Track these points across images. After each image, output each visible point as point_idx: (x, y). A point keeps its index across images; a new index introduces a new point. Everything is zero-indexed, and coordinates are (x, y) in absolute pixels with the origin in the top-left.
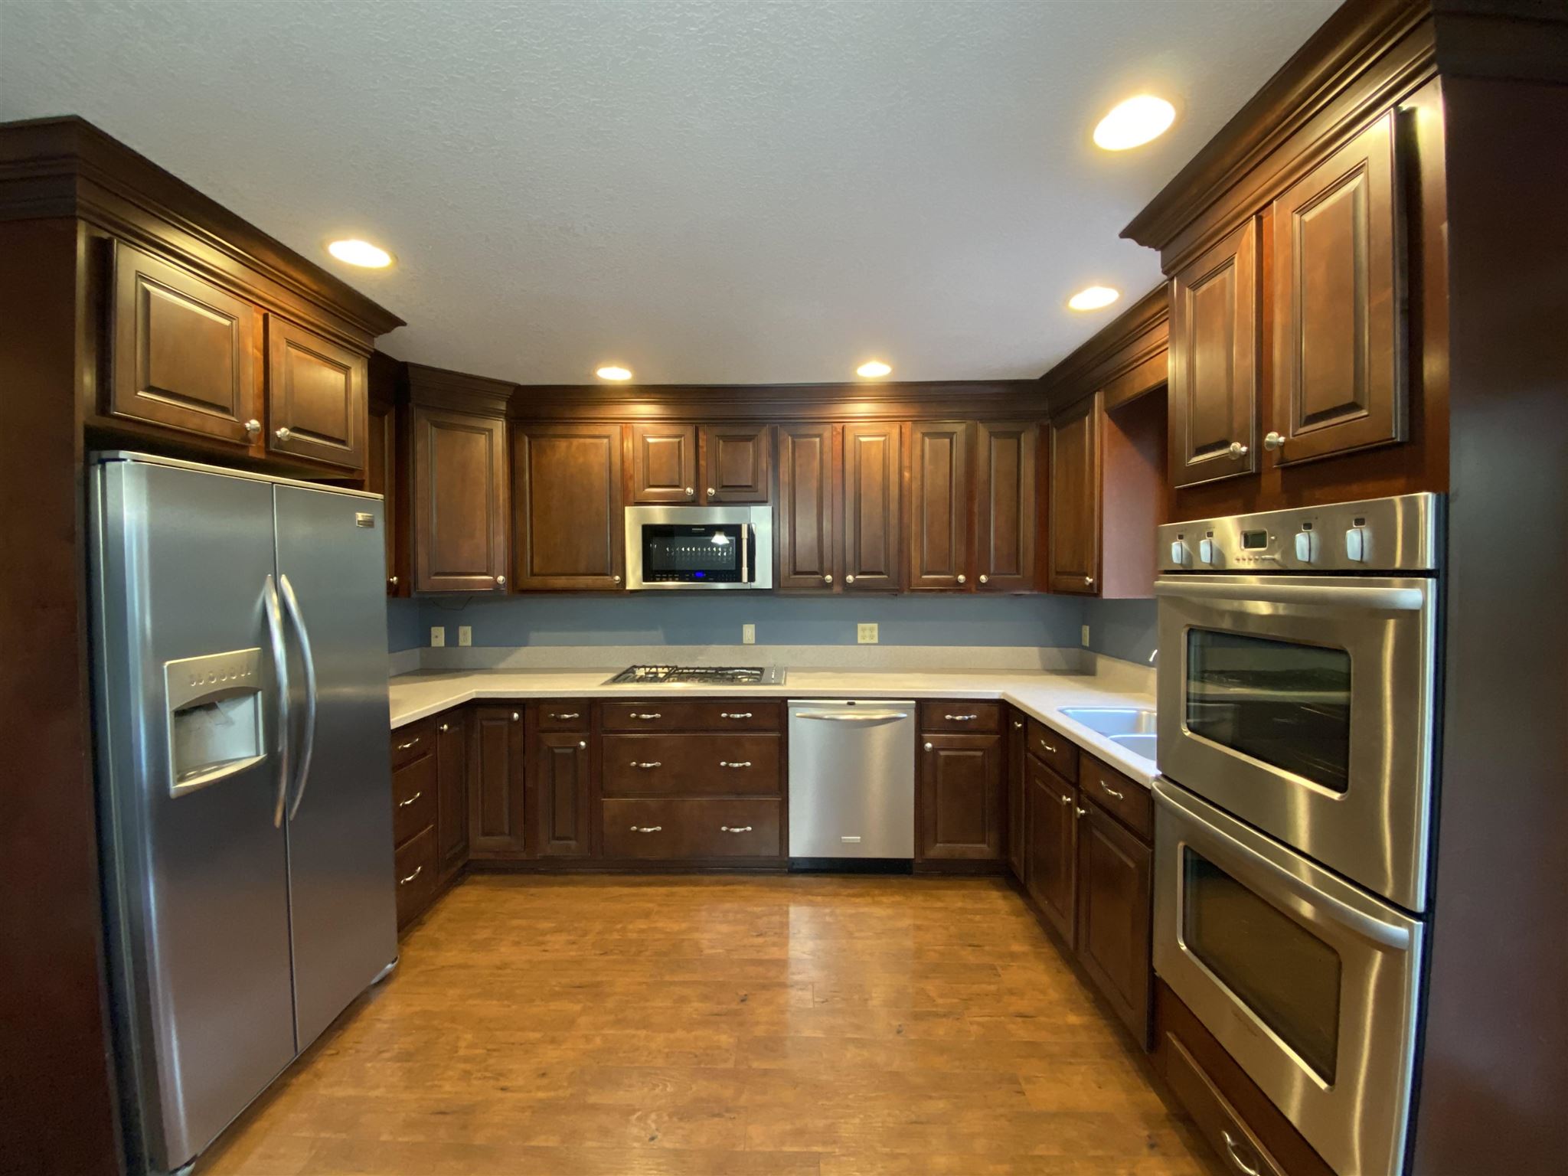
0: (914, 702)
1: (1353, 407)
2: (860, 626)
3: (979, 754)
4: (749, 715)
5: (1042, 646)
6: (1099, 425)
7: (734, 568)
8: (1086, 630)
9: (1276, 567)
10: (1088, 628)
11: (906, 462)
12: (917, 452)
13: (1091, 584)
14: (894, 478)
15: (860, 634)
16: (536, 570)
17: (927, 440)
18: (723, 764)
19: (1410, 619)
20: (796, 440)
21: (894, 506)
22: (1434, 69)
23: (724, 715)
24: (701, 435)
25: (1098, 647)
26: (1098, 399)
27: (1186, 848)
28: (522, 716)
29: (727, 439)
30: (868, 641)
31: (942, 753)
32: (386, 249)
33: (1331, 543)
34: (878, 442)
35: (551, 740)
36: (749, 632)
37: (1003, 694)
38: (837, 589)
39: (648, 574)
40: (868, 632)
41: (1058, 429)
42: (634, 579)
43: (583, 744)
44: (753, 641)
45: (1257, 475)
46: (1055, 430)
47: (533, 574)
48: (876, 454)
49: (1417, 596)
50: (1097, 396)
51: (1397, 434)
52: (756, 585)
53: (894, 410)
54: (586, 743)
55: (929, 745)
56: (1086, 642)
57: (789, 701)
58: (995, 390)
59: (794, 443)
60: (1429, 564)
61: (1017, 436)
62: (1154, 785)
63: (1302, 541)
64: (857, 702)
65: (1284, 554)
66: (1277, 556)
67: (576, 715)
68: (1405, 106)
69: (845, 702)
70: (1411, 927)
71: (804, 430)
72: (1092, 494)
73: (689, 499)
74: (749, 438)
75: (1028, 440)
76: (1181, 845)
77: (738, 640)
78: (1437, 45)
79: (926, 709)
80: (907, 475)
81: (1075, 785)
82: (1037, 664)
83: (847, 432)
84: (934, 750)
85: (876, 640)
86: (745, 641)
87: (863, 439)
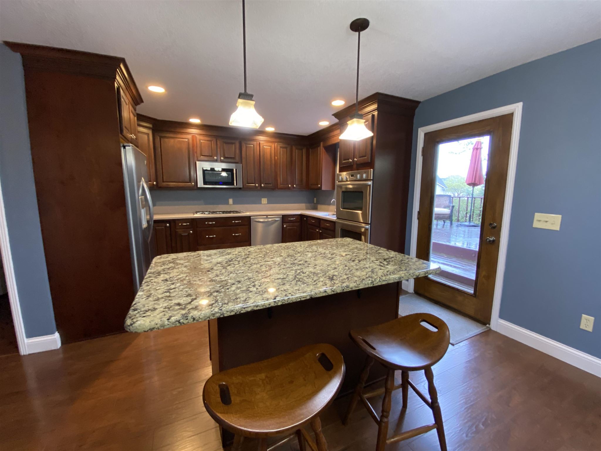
0: (282, 216)
1: (365, 156)
2: (263, 199)
3: (295, 227)
4: (240, 221)
5: (306, 203)
6: (321, 149)
7: (231, 181)
8: (315, 199)
9: (355, 180)
10: (316, 199)
11: (276, 154)
12: (279, 152)
13: (320, 187)
14: (273, 158)
15: (262, 201)
16: (164, 180)
17: (281, 149)
18: (233, 234)
19: (370, 185)
20: (247, 145)
21: (273, 166)
22: (377, 111)
23: (233, 222)
24: (218, 141)
25: (318, 203)
26: (322, 144)
27: (341, 229)
28: (170, 225)
29: (226, 143)
30: (264, 203)
31: (288, 228)
32: (162, 87)
33: (362, 176)
34: (269, 148)
35: (180, 231)
36: (231, 201)
37: (301, 213)
38: (259, 188)
39: (205, 183)
40: (264, 201)
41: (311, 149)
42: (200, 184)
43: (191, 232)
44: (232, 203)
45: (353, 165)
46: (311, 150)
47: (163, 182)
48: (268, 151)
49: (370, 183)
50: (321, 143)
51: (369, 161)
52: (238, 186)
53: (273, 140)
54: (193, 232)
55: (285, 226)
56: (315, 202)
57: (251, 217)
58: (293, 137)
59: (246, 146)
60: (372, 178)
61: (302, 150)
62: (336, 220)
63: (358, 176)
64: (268, 216)
65: (356, 178)
66: (355, 178)
67: (188, 224)
68: (373, 114)
69: (265, 217)
70: (369, 226)
71: (249, 142)
72: (320, 166)
73: (215, 160)
74: (232, 143)
75: (304, 151)
76: (340, 228)
77: (228, 203)
78: (377, 107)
79: (284, 218)
80: (276, 158)
81: (319, 227)
82: (305, 208)
83: (261, 144)
84: (286, 227)
85: (266, 203)
86: (230, 204)
87: (265, 147)
